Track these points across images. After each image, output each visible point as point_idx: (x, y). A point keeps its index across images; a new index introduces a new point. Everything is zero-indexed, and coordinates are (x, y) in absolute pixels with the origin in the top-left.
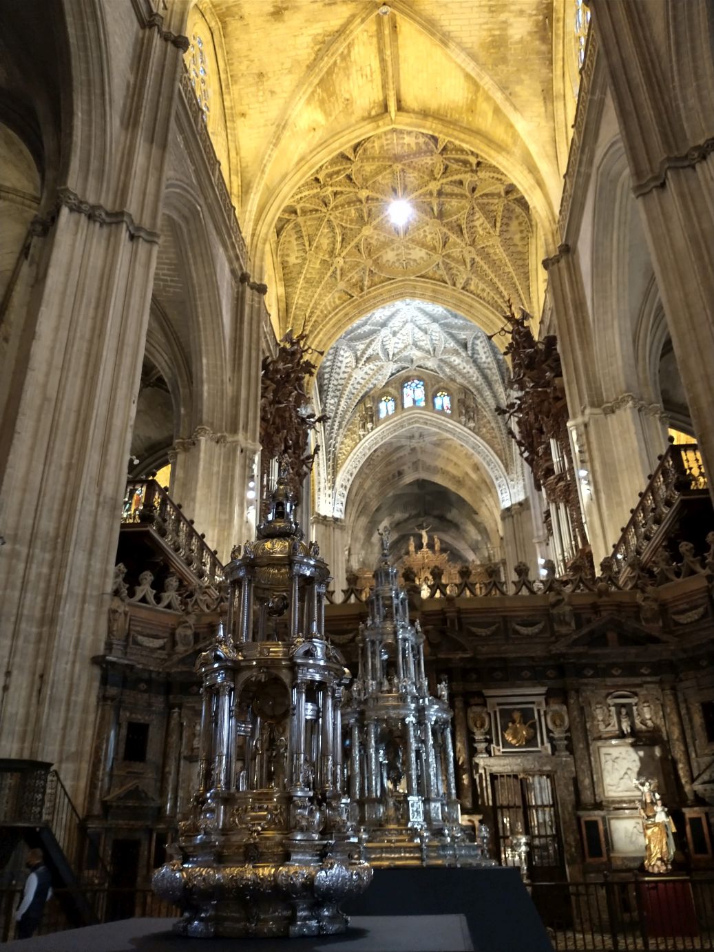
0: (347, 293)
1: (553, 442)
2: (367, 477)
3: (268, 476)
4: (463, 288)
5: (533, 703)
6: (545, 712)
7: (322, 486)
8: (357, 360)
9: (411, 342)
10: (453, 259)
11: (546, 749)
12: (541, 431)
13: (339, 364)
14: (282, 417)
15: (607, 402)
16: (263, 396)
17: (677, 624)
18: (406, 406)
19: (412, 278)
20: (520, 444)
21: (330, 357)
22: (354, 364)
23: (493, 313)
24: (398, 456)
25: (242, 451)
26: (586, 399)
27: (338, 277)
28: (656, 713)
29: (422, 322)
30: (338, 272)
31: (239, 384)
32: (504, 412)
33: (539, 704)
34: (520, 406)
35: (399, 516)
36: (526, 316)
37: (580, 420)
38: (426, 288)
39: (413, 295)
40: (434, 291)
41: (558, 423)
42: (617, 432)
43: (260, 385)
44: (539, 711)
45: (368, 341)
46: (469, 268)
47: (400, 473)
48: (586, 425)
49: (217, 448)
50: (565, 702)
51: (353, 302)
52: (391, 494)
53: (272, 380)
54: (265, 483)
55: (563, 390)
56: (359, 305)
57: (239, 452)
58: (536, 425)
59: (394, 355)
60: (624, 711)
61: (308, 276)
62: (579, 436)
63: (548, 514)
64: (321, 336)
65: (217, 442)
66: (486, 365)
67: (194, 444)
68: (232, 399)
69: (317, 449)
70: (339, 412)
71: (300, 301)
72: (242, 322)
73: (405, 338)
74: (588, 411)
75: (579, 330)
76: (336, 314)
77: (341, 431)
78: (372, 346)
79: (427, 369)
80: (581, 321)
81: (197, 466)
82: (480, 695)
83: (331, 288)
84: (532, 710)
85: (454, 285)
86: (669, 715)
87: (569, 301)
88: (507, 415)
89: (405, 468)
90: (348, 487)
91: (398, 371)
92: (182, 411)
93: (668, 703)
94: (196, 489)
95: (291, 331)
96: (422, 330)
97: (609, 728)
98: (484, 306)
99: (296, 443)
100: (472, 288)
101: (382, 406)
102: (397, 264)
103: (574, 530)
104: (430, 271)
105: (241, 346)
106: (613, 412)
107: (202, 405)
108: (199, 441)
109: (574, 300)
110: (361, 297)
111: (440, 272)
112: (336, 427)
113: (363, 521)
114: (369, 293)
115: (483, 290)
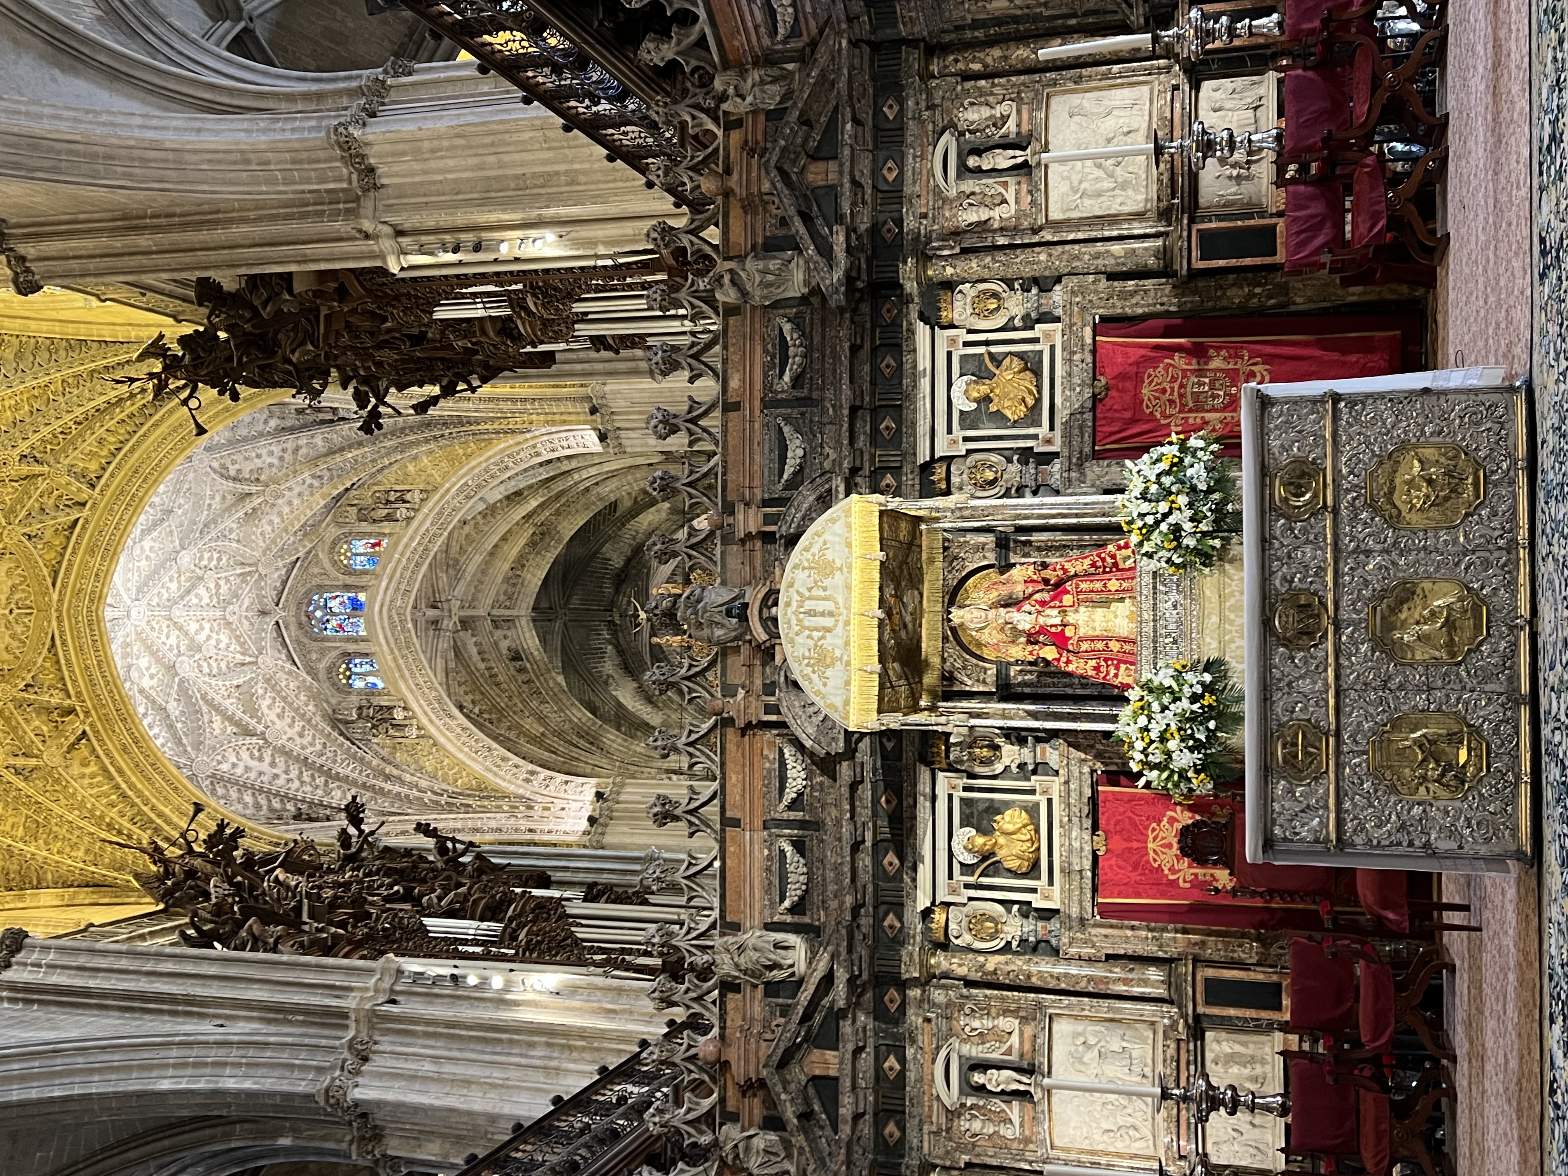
0: (72, 747)
1: (442, 314)
2: (518, 726)
3: (465, 942)
4: (93, 486)
5: (949, 354)
6: (970, 331)
7: (524, 824)
8: (248, 732)
9: (218, 613)
10: (20, 501)
11: (1048, 335)
12: (419, 339)
13: (253, 775)
14: (334, 904)
15: (350, 182)
16: (275, 950)
17: (794, 32)
18: (363, 633)
19: (55, 597)
20: (449, 391)
21: (234, 794)
22: (254, 740)
23: (156, 425)
24: (476, 658)
25: (393, 1002)
26: (341, 226)
27: (33, 762)
28: (981, 92)
29: (174, 586)
30: (20, 762)
31: (236, 1004)
32: (375, 415)
33: (953, 341)
34: (365, 381)
35: (609, 666)
36: (156, 349)
37: (387, 244)
38: (84, 565)
39: (97, 598)
40: (91, 552)
41: (397, 298)
42: (416, 166)
43: (247, 955)
44: (966, 344)
45: (205, 709)
46: (46, 469)
47: (516, 656)
48: (400, 233)
49: (378, 1063)
50: (949, 286)
51: (96, 732)
52: (561, 679)
53: (240, 925)
54: (478, 949)
55: (322, 275)
56: (106, 719)
57: (394, 1009)
58: (405, 347)
59: (243, 654)
60: (972, 162)
61: (21, 832)
62: (422, 250)
63: (599, 342)
64: (167, 811)
65: (365, 1059)
66: (288, 457)
67: (364, 1115)
68: (269, 1021)
69: (423, 829)
70: (362, 779)
71: (80, 854)
72: (86, 993)
73: (207, 626)
74: (367, 225)
75: (184, 226)
76: (120, 772)
77: (408, 778)
78: (218, 699)
79: (284, 583)
80: (163, 221)
81: (416, 1109)
82: (927, 468)
83: (57, 781)
84: (964, 358)
85: (84, 504)
86: (986, 66)
87: (118, 244)
88: (382, 409)
89: (504, 645)
90: (531, 767)
91: (284, 644)
92: (285, 1142)
93: (961, 66)
94: (470, 1113)
95: (137, 876)
96: (193, 586)
97: (1010, 196)
98: (138, 443)
99: (400, 875)
100: (93, 466)
101: (359, 684)
102: (19, 629)
103: (631, 287)
104: (42, 557)
105: (143, 997)
106: (371, 170)
107: (272, 1094)
108: (357, 1104)
109: (113, 231)
110: (87, 713)
111: (49, 533)
112: (397, 789)
113: (612, 738)
114: (79, 694)
115: (101, 442)
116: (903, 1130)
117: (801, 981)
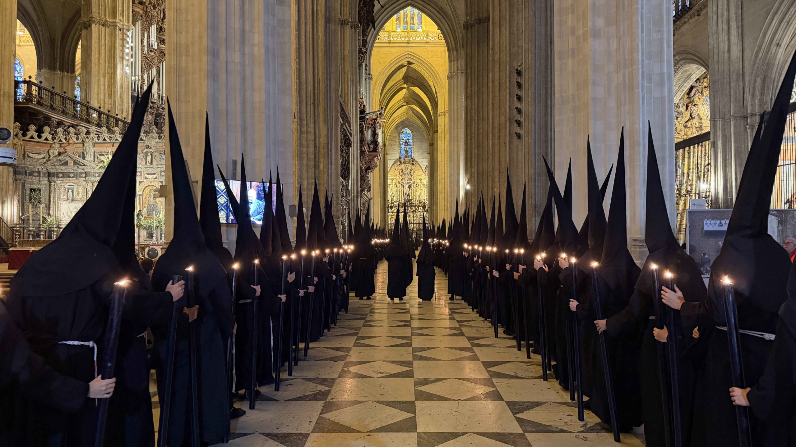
49: (102, 29)
57: (118, 31)
65: (103, 26)
108: (91, 25)
116: (61, 177)
117: (85, 159)
